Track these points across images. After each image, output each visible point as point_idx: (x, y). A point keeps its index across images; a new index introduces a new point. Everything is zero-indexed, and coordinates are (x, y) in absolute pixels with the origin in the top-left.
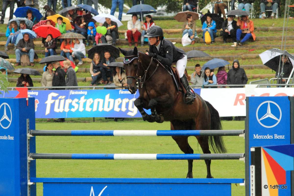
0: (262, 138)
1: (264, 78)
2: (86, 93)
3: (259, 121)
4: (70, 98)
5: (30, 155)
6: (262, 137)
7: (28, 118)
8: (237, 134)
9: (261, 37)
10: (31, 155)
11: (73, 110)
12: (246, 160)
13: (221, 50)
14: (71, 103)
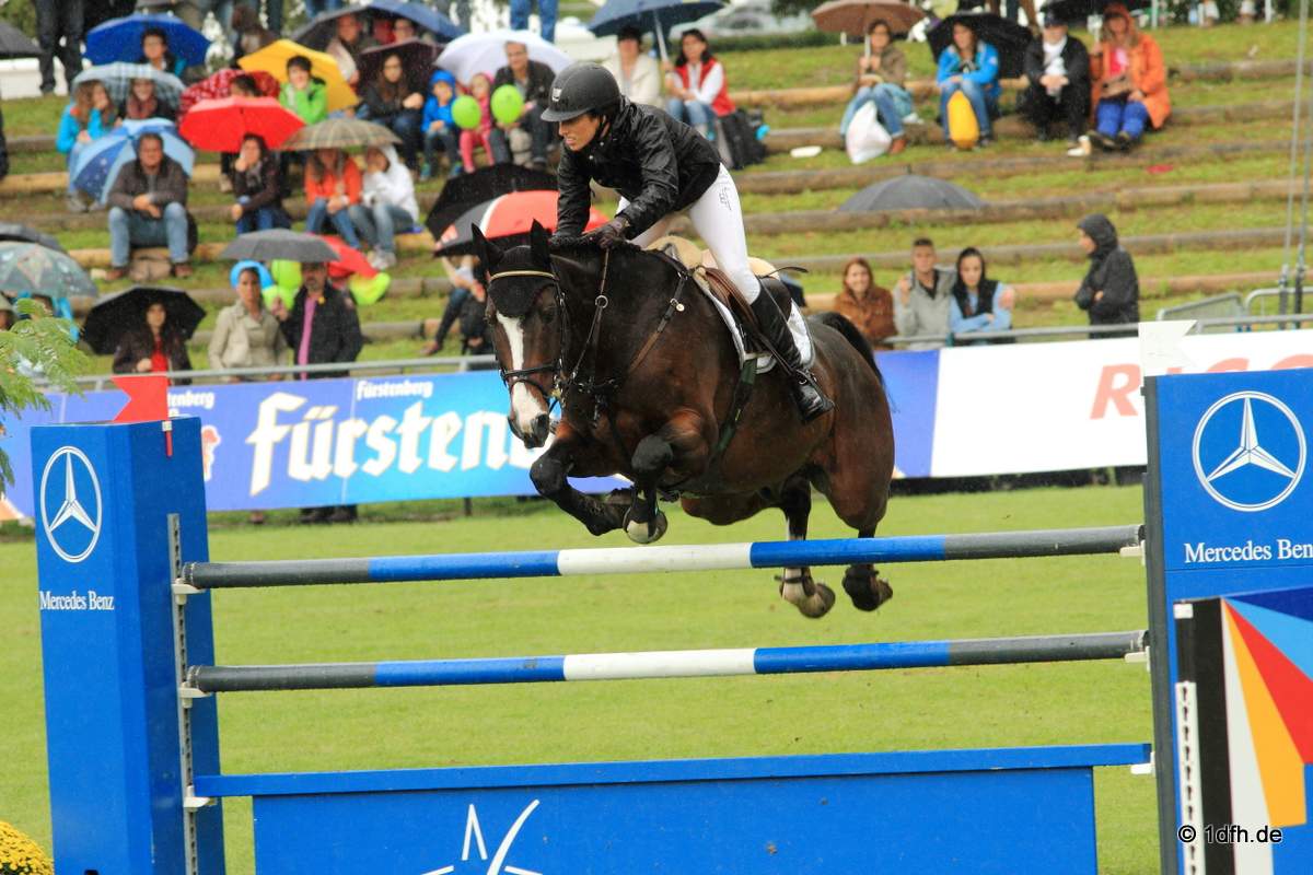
0: (1221, 557)
1: (1221, 291)
2: (426, 389)
3: (1205, 481)
4: (358, 416)
5: (189, 676)
6: (1220, 553)
7: (172, 512)
8: (1112, 547)
9: (1198, 107)
10: (194, 677)
11: (373, 468)
12: (1154, 660)
13: (1022, 173)
14: (364, 436)
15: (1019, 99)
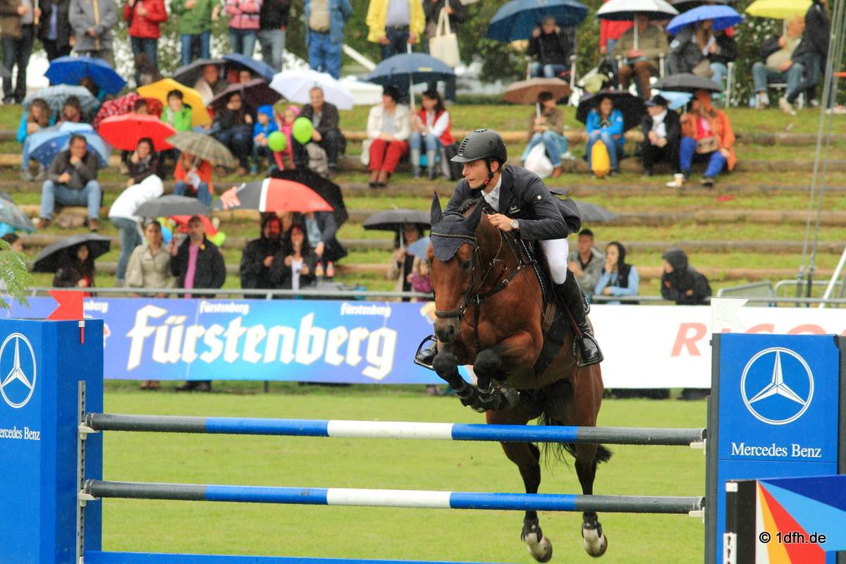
0: (754, 453)
1: (759, 279)
2: (244, 309)
3: (747, 403)
4: (200, 323)
5: (85, 486)
6: (755, 450)
7: (81, 380)
8: (684, 442)
9: (753, 160)
10: (88, 487)
11: (207, 357)
12: (707, 517)
13: (636, 195)
14: (203, 337)
15: (637, 148)
